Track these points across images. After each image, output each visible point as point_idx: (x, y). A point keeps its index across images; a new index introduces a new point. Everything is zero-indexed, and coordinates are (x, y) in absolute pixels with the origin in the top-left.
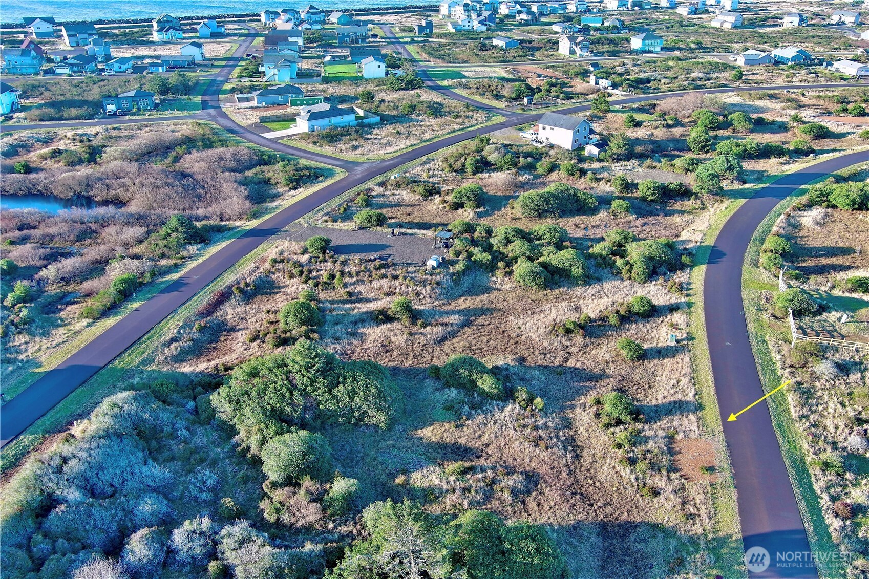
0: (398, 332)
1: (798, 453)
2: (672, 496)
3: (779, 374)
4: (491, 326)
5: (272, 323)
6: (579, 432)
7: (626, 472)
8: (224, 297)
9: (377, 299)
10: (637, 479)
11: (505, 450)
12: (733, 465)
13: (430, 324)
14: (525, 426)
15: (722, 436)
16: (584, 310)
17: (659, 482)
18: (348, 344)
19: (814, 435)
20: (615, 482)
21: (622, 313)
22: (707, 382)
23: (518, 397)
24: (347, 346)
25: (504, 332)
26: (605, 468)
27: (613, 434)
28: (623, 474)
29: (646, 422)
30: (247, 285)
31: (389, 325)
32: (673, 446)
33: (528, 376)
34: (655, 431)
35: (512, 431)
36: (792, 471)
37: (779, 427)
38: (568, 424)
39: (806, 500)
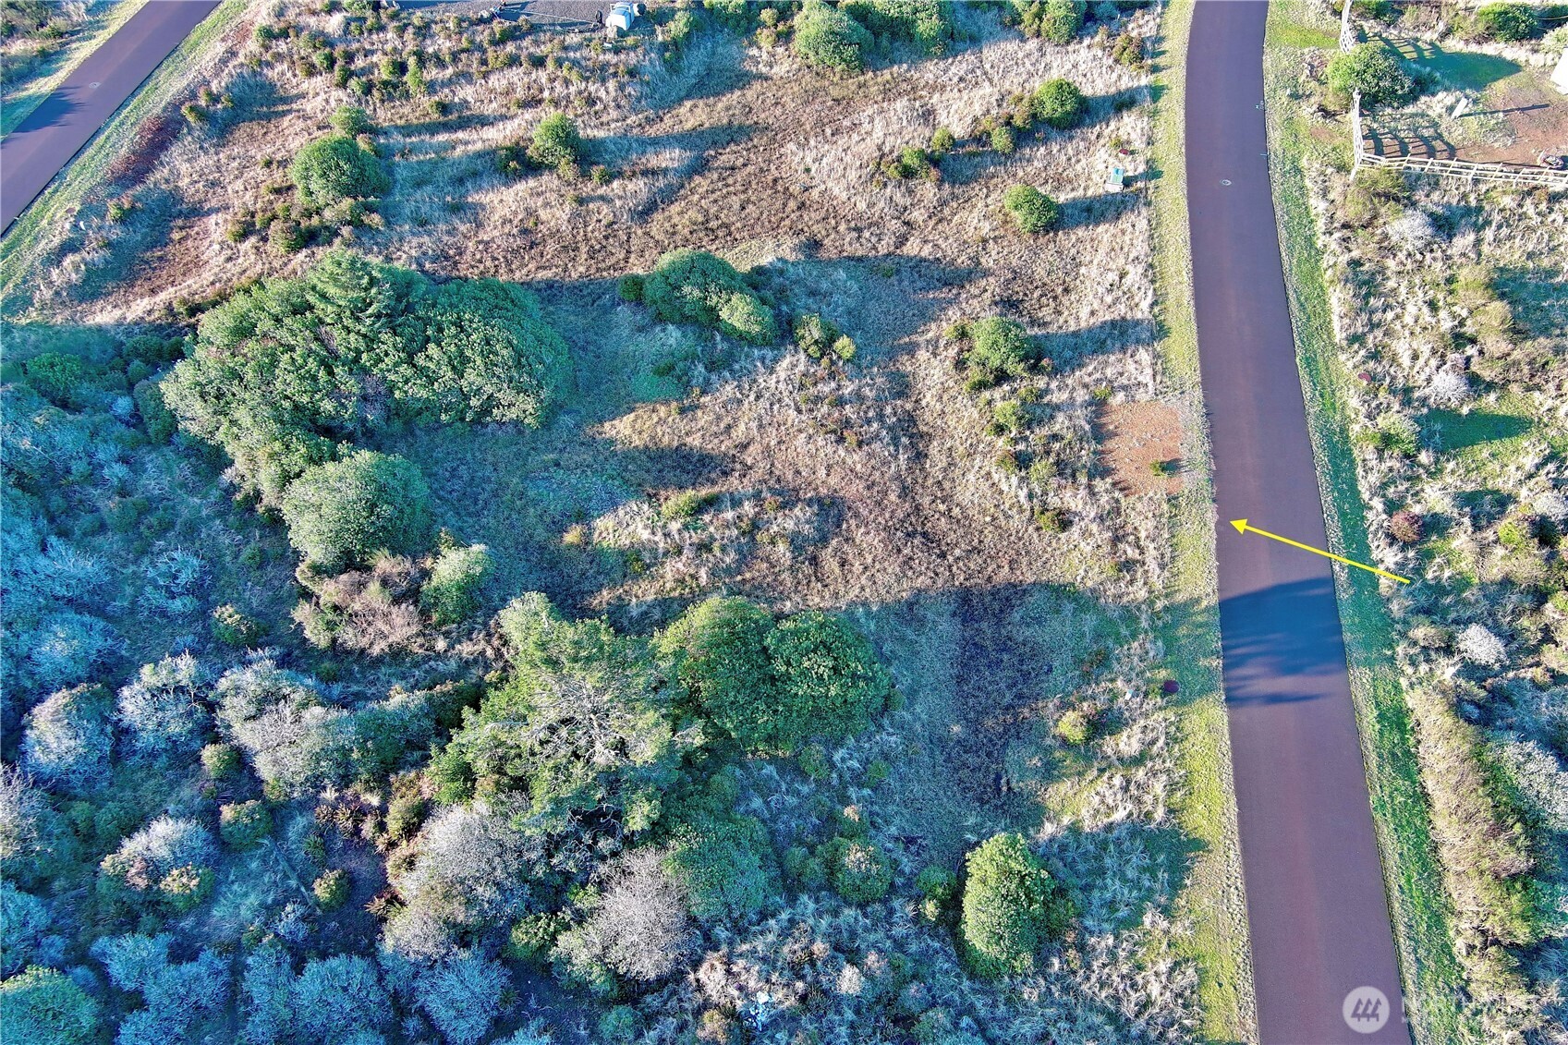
0: (552, 197)
1: (1338, 417)
2: (1094, 528)
3: (1319, 244)
4: (750, 169)
5: (278, 191)
6: (924, 403)
7: (1010, 483)
8: (165, 133)
9: (504, 118)
10: (1030, 496)
11: (778, 455)
12: (1214, 454)
13: (620, 175)
14: (818, 399)
15: (1198, 393)
16: (942, 118)
17: (1073, 500)
18: (448, 233)
19: (1372, 377)
20: (989, 505)
21: (1018, 122)
22: (1179, 273)
23: (803, 337)
24: (445, 238)
25: (775, 181)
26: (971, 476)
27: (989, 403)
28: (1005, 487)
29: (1056, 372)
30: (215, 99)
31: (532, 183)
32: (1104, 420)
33: (825, 285)
34: (1069, 390)
35: (792, 413)
36: (1322, 457)
37: (1308, 365)
38: (902, 386)
39: (1343, 514)
